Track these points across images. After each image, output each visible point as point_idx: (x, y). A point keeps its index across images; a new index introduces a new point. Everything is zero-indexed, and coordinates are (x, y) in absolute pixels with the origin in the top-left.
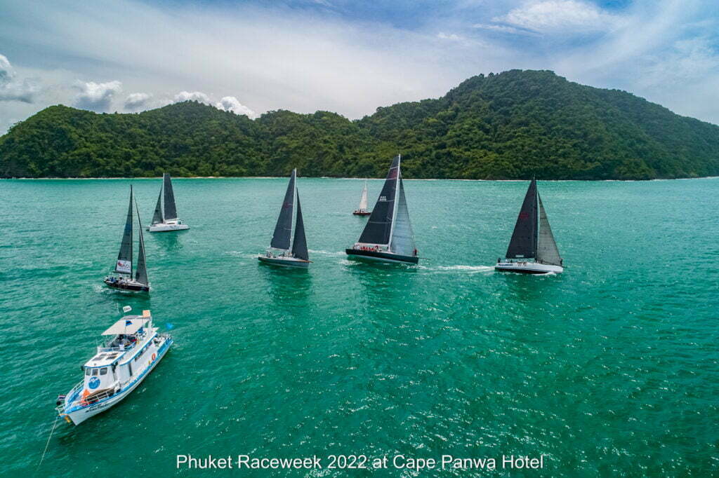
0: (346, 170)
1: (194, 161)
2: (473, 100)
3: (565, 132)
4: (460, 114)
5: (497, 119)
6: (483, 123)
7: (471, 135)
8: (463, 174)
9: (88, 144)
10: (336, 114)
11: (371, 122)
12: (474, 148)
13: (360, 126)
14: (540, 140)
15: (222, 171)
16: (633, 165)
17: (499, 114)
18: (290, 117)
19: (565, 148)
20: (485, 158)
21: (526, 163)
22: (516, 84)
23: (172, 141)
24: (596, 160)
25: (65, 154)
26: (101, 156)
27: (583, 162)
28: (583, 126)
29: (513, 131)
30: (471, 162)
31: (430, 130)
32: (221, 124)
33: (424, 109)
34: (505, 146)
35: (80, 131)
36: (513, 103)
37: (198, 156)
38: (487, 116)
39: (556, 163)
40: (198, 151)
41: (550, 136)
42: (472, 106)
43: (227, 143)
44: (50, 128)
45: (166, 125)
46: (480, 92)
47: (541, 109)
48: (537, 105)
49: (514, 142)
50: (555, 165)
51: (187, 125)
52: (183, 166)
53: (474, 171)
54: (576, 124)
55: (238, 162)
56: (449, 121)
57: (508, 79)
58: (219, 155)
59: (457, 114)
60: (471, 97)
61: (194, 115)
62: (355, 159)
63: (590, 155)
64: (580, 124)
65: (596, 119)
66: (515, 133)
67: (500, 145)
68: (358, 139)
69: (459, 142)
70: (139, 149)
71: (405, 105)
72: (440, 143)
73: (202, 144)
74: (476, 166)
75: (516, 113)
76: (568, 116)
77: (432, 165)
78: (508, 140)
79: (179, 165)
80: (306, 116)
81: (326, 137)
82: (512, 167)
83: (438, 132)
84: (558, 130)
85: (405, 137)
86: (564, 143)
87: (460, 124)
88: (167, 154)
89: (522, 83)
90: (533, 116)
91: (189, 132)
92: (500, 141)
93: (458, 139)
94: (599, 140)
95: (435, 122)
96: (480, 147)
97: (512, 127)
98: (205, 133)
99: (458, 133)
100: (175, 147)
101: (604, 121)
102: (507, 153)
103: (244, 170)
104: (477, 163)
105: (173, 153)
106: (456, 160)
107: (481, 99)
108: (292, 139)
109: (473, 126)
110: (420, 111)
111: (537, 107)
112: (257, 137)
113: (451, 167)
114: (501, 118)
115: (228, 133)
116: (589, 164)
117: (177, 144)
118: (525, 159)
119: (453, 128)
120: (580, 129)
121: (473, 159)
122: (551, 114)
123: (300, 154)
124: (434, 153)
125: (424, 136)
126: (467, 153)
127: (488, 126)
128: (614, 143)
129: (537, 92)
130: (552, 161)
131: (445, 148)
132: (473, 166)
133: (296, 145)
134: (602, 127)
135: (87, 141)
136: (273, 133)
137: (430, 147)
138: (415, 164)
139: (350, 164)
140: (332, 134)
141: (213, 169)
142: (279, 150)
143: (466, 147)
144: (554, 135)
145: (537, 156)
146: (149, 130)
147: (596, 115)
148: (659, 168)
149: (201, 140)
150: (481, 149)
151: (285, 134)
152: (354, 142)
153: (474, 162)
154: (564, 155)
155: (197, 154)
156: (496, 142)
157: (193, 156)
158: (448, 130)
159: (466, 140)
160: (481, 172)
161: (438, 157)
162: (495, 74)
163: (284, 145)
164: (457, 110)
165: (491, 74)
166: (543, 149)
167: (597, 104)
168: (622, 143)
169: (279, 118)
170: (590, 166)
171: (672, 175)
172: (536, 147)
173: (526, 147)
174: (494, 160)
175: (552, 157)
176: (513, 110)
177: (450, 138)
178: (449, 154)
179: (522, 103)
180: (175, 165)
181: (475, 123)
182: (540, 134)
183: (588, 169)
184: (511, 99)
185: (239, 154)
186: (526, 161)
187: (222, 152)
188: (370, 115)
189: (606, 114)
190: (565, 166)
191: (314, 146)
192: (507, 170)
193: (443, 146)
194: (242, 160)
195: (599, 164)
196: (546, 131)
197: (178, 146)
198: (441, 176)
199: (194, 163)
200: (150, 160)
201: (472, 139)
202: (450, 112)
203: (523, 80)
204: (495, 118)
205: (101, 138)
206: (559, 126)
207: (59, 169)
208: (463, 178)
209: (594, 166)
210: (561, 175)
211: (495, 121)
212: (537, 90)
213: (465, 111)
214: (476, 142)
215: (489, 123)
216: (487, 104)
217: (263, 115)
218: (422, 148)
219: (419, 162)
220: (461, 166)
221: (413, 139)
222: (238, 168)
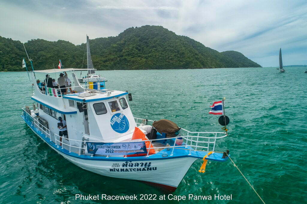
2: (132, 37)
3: (171, 50)
5: (143, 45)
6: (138, 46)
7: (133, 52)
8: (133, 67)
10: (68, 41)
12: (135, 57)
13: (80, 47)
14: (162, 54)
15: (9, 69)
16: (196, 63)
17: (143, 43)
18: (44, 42)
19: (171, 56)
20: (141, 61)
22: (149, 31)
24: (183, 61)
27: (179, 62)
29: (150, 50)
30: (135, 63)
31: (114, 49)
32: (5, 45)
33: (110, 41)
34: (149, 56)
36: (148, 39)
38: (138, 44)
39: (169, 62)
41: (165, 52)
42: (132, 40)
43: (10, 54)
46: (134, 34)
47: (160, 41)
48: (158, 39)
49: (152, 54)
53: (137, 66)
54: (174, 47)
56: (122, 46)
57: (145, 29)
58: (6, 60)
59: (125, 43)
60: (130, 36)
63: (181, 59)
65: (181, 45)
66: (152, 50)
67: (146, 55)
68: (81, 54)
69: (128, 55)
71: (101, 39)
72: (120, 55)
74: (138, 64)
75: (150, 43)
76: (171, 44)
77: (118, 64)
78: (149, 53)
80: (53, 42)
81: (65, 52)
82: (153, 64)
83: (118, 50)
84: (168, 50)
85: (103, 52)
86: (171, 54)
87: (127, 47)
89: (151, 31)
90: (158, 44)
92: (145, 54)
93: (128, 53)
94: (183, 53)
95: (116, 46)
97: (150, 48)
99: (128, 50)
101: (184, 46)
102: (149, 58)
104: (138, 63)
106: (129, 61)
107: (135, 37)
108: (47, 53)
109: (133, 47)
110: (108, 41)
111: (158, 40)
113: (127, 65)
115: (10, 49)
116: (181, 63)
119: (125, 49)
120: (176, 49)
121: (136, 61)
122: (165, 43)
124: (118, 59)
125: (112, 52)
126: (133, 59)
127: (140, 48)
128: (189, 55)
131: (123, 57)
132: (137, 64)
133: (50, 55)
134: (184, 48)
136: (36, 50)
137: (116, 56)
138: (110, 64)
140: (68, 51)
141: (3, 67)
142: (41, 58)
143: (132, 56)
144: (167, 51)
145: (161, 60)
148: (204, 65)
150: (139, 57)
151: (43, 51)
152: (79, 55)
153: (137, 62)
154: (171, 59)
156: (144, 54)
158: (122, 49)
159: (132, 54)
160: (140, 66)
161: (121, 61)
162: (138, 27)
163: (44, 56)
164: (125, 41)
165: (136, 27)
166: (164, 57)
167: (181, 40)
168: (191, 55)
169: (38, 43)
170: (182, 63)
171: (208, 67)
172: (161, 56)
173: (157, 56)
174: (145, 61)
175: (167, 60)
176: (149, 41)
177: (124, 53)
178: (125, 59)
179: (152, 38)
181: (134, 46)
182: (162, 51)
184: (147, 37)
186: (157, 61)
188: (84, 43)
189: (184, 44)
190: (172, 64)
191: (60, 56)
192: (151, 65)
193: (122, 56)
195: (185, 63)
201: (134, 53)
202: (122, 42)
203: (151, 29)
204: (142, 45)
206: (168, 48)
208: (133, 69)
212: (157, 34)
213: (129, 41)
214: (136, 54)
215: (140, 47)
216: (138, 39)
217: (29, 41)
218: (112, 57)
219: (112, 63)
220: (131, 64)
221: (107, 53)
222: (19, 67)
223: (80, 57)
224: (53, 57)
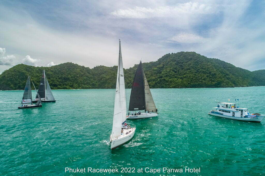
0: (128, 86)
1: (72, 83)
2: (169, 62)
3: (203, 72)
4: (165, 66)
6: (174, 69)
7: (170, 73)
8: (170, 86)
9: (33, 78)
11: (133, 70)
12: (172, 78)
13: (129, 71)
14: (195, 75)
15: (82, 87)
16: (227, 82)
18: (104, 68)
19: (204, 77)
20: (177, 81)
21: (192, 82)
22: (183, 56)
23: (63, 76)
24: (215, 81)
25: (24, 81)
26: (38, 82)
27: (211, 81)
28: (209, 70)
29: (185, 72)
30: (173, 82)
31: (155, 72)
32: (80, 70)
33: (151, 65)
34: (184, 77)
35: (29, 73)
36: (183, 63)
37: (73, 82)
38: (175, 67)
39: (202, 82)
40: (73, 80)
41: (198, 73)
42: (169, 64)
43: (83, 77)
44: (19, 72)
45: (61, 71)
46: (171, 59)
47: (193, 64)
49: (187, 75)
50: (202, 83)
51: (68, 71)
52: (68, 85)
53: (174, 85)
54: (206, 69)
55: (88, 84)
56: (161, 69)
57: (180, 55)
58: (81, 81)
59: (164, 67)
60: (168, 60)
61: (71, 67)
62: (131, 82)
63: (213, 79)
64: (208, 69)
66: (186, 72)
67: (181, 76)
68: (129, 75)
69: (167, 76)
70: (51, 79)
71: (144, 64)
72: (160, 76)
73: (74, 77)
74: (175, 84)
75: (185, 66)
76: (203, 66)
77: (159, 83)
78: (184, 75)
79: (66, 85)
80: (110, 67)
82: (188, 84)
83: (158, 72)
86: (204, 75)
87: (166, 70)
88: (62, 81)
89: (185, 56)
90: (191, 67)
91: (69, 73)
92: (181, 75)
93: (166, 75)
94: (215, 74)
95: (156, 69)
96: (174, 77)
97: (185, 70)
98: (75, 73)
99: (166, 72)
100: (65, 79)
101: (215, 68)
102: (185, 79)
103: (90, 86)
105: (64, 81)
106: (167, 81)
107: (172, 61)
108: (106, 76)
109: (171, 70)
110: (150, 65)
111: (192, 64)
112: (93, 75)
113: (166, 84)
114: (180, 68)
115: (84, 74)
116: (213, 82)
117: (65, 77)
118: (191, 81)
119: (163, 71)
120: (208, 71)
121: (173, 81)
122: (197, 66)
123: (110, 81)
124: (159, 79)
125: (153, 74)
126: (170, 79)
127: (176, 70)
128: (220, 75)
129: (191, 59)
130: (200, 81)
132: (174, 83)
133: (109, 77)
134: (215, 70)
135: (32, 77)
136: (99, 74)
137: (156, 77)
138: (152, 83)
139: (129, 84)
141: (79, 86)
142: (103, 79)
143: (170, 77)
144: (200, 73)
145: (195, 80)
146: (54, 73)
147: (212, 66)
148: (235, 84)
149: (74, 76)
150: (175, 78)
151: (104, 74)
152: (128, 76)
153: (174, 82)
154: (204, 79)
155: (73, 81)
156: (179, 75)
157: (71, 82)
158: (161, 72)
159: (169, 75)
160: (177, 85)
161: (160, 81)
162: (174, 53)
163: (104, 77)
164: (164, 65)
165: (172, 53)
166: (197, 77)
167: (212, 63)
168: (222, 75)
169: (101, 68)
170: (214, 83)
171: (240, 86)
172: (194, 77)
173: (191, 77)
174: (181, 81)
175: (200, 80)
176: (184, 65)
177: (163, 74)
178: (164, 80)
179: (186, 62)
180: (65, 85)
181: (171, 69)
183: (213, 84)
184: (182, 61)
185: (88, 81)
186: (192, 81)
187: (82, 80)
188: (132, 67)
189: (215, 66)
190: (205, 83)
192: (186, 85)
193: (161, 77)
194: (89, 83)
195: (216, 82)
196: (196, 72)
197: (65, 78)
198: (162, 87)
199: (72, 84)
200: (55, 83)
201: (171, 75)
202: (161, 66)
203: (186, 55)
204: (178, 67)
205: (37, 75)
206: (201, 70)
207: (22, 87)
208: (170, 88)
209: (215, 83)
210: (204, 86)
211: (178, 68)
212: (191, 58)
213: (167, 65)
214: (173, 75)
216: (174, 63)
217: (95, 67)
218: (153, 78)
219: (154, 83)
220: (169, 84)
221: (149, 75)
222: (88, 86)
223: (129, 78)
224: (111, 78)
